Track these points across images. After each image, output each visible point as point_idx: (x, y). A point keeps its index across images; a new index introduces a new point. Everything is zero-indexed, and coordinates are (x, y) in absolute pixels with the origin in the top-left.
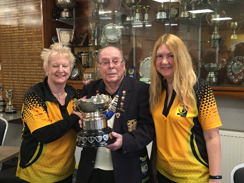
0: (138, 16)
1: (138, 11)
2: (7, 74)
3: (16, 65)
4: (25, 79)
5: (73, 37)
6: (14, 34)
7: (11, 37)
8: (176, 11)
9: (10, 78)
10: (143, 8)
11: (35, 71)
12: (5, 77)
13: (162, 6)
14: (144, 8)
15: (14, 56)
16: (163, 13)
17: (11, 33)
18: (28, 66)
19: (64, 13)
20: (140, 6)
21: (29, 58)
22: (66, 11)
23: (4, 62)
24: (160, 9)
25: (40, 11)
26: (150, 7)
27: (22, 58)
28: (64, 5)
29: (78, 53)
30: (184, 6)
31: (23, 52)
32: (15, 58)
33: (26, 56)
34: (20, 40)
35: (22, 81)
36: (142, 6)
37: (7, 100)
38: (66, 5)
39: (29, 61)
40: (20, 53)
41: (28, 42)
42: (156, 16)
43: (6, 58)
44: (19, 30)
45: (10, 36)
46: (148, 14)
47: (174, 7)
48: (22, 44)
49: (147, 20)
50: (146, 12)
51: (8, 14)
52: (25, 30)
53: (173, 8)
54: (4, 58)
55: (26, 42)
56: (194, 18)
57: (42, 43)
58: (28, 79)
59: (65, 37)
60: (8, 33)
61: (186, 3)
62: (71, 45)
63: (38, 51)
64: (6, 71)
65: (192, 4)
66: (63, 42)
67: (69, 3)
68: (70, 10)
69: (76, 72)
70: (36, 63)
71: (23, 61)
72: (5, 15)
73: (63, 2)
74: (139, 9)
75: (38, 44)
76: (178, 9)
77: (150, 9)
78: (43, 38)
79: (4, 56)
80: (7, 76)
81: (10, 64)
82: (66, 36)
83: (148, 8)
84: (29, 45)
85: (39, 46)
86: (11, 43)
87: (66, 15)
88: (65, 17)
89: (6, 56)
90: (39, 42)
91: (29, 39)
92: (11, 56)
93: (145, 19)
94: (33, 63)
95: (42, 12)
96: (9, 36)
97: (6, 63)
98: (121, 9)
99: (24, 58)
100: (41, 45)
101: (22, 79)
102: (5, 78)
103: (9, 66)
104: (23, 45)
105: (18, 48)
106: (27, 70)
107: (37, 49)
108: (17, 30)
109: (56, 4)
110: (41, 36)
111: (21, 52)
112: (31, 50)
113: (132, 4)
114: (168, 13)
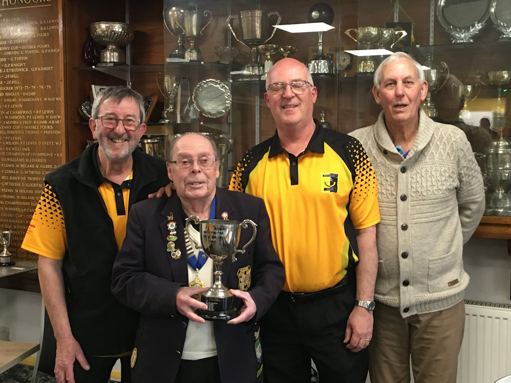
0: (269, 65)
1: (270, 55)
4: (14, 191)
8: (347, 59)
10: (279, 50)
13: (320, 48)
14: (282, 49)
16: (321, 61)
18: (22, 163)
19: (108, 53)
20: (274, 46)
21: (26, 146)
24: (315, 54)
25: (52, 47)
26: (294, 48)
27: (8, 146)
31: (13, 132)
33: (19, 141)
34: (6, 106)
35: (7, 193)
36: (279, 47)
38: (114, 38)
39: (26, 152)
40: (5, 135)
41: (24, 112)
44: (4, 85)
48: (9, 114)
52: (17, 85)
53: (341, 52)
55: (20, 112)
57: (55, 114)
58: (21, 191)
63: (46, 132)
70: (40, 157)
71: (12, 151)
74: (272, 52)
75: (47, 117)
83: (289, 50)
84: (26, 117)
85: (48, 120)
87: (112, 59)
88: (111, 62)
90: (48, 112)
91: (26, 106)
94: (35, 157)
98: (231, 49)
99: (13, 146)
101: (9, 191)
104: (13, 117)
106: (20, 172)
107: (45, 127)
109: (92, 35)
110: (53, 99)
111: (8, 132)
112: (30, 130)
113: (256, 42)
114: (331, 62)
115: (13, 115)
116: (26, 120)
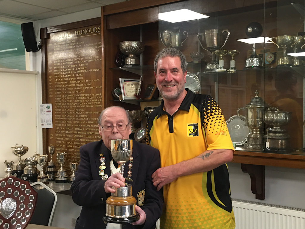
0: (221, 63)
1: (222, 56)
2: (59, 133)
3: (70, 122)
4: (80, 140)
5: (139, 88)
6: (69, 86)
7: (66, 89)
8: (272, 57)
9: (63, 138)
10: (228, 53)
11: (92, 129)
12: (57, 137)
13: (254, 50)
14: (230, 53)
15: (69, 111)
16: (254, 59)
17: (66, 84)
18: (84, 124)
19: (129, 59)
20: (225, 50)
21: (86, 114)
22: (132, 58)
23: (56, 118)
24: (251, 54)
25: (100, 57)
26: (238, 51)
27: (77, 114)
28: (130, 50)
29: (145, 108)
30: (283, 49)
31: (79, 106)
32: (69, 114)
33: (83, 111)
34: (76, 92)
35: (76, 141)
36: (228, 51)
37: (58, 165)
38: (132, 50)
39: (86, 118)
40: (75, 108)
41: (85, 95)
42: (245, 63)
43: (60, 114)
44: (75, 80)
45: (65, 87)
46: (234, 60)
47: (270, 51)
48: (78, 96)
49: (234, 67)
50: (233, 58)
51: (63, 61)
52: (82, 80)
53: (268, 52)
54: (57, 114)
55: (83, 95)
56: (297, 66)
57: (101, 96)
58: (84, 140)
59: (130, 89)
60: (63, 84)
61: (286, 46)
62: (137, 99)
63: (97, 106)
64: (58, 130)
65: (294, 48)
66: (127, 95)
67: (136, 47)
68: (137, 56)
69: (142, 132)
70: (93, 121)
71: (79, 117)
72: (61, 63)
73: (128, 46)
74: (224, 54)
75: (97, 97)
76: (275, 54)
77: (238, 54)
78: (103, 90)
79: (57, 111)
80: (59, 135)
81: (64, 121)
82: (131, 87)
83: (235, 53)
84: (86, 98)
85: (98, 99)
86: (66, 96)
87: (131, 63)
88: (130, 64)
89: (59, 111)
90: (98, 94)
91: (87, 92)
92: (65, 111)
93: (231, 67)
94: (91, 121)
95: (102, 59)
96: (63, 87)
97: (58, 120)
98: (200, 54)
99: (80, 114)
100: (101, 99)
101: (77, 140)
102: (57, 139)
103: (62, 123)
104: (80, 98)
105: (74, 102)
106: (83, 129)
107: (96, 103)
108: (73, 80)
109: (120, 49)
110: (101, 87)
111: (77, 106)
112: (88, 105)
113: (214, 49)
114: (261, 59)
115: (80, 97)
116: (86, 99)
